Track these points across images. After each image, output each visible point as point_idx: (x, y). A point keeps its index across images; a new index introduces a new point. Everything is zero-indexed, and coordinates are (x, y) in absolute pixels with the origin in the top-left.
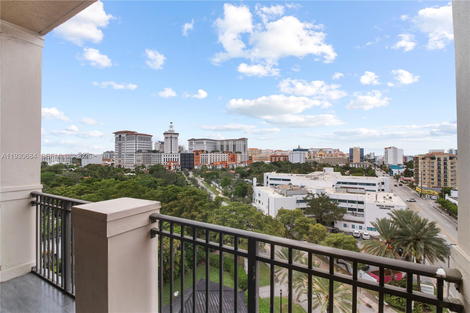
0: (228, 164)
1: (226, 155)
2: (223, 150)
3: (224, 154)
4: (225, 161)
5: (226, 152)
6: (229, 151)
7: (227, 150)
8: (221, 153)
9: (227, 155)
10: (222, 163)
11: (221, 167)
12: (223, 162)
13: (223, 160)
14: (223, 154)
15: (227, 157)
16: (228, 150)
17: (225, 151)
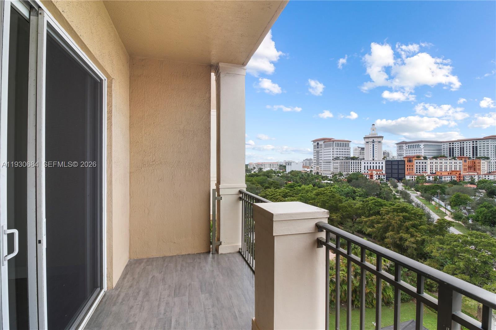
0: (461, 175)
1: (458, 161)
2: (453, 156)
3: (455, 161)
4: (458, 171)
5: (457, 158)
6: (465, 155)
7: (461, 155)
8: (450, 160)
9: (461, 161)
10: (451, 174)
11: (450, 179)
12: (453, 171)
13: (453, 169)
14: (453, 161)
15: (461, 164)
16: (463, 155)
17: (457, 156)
